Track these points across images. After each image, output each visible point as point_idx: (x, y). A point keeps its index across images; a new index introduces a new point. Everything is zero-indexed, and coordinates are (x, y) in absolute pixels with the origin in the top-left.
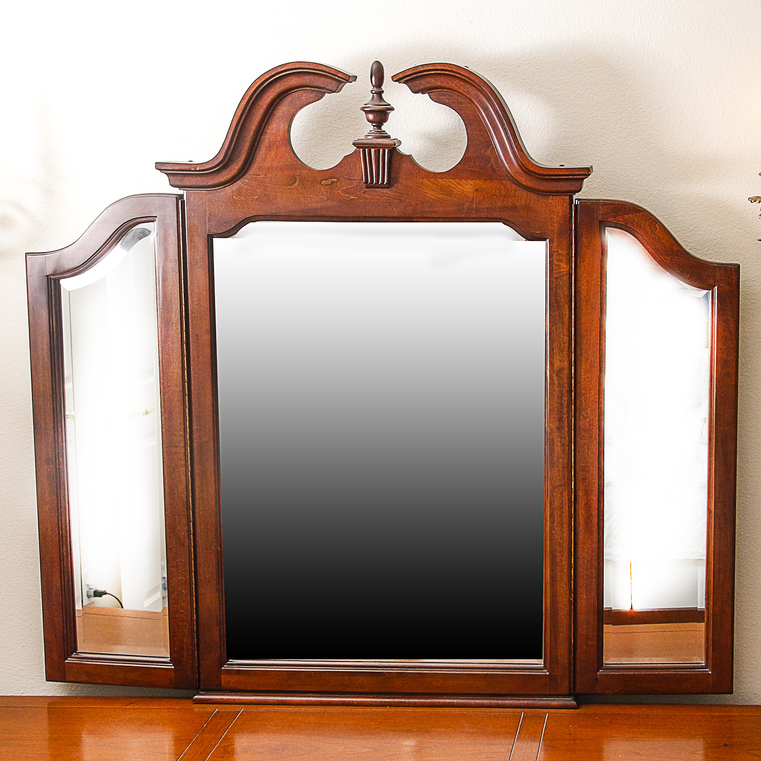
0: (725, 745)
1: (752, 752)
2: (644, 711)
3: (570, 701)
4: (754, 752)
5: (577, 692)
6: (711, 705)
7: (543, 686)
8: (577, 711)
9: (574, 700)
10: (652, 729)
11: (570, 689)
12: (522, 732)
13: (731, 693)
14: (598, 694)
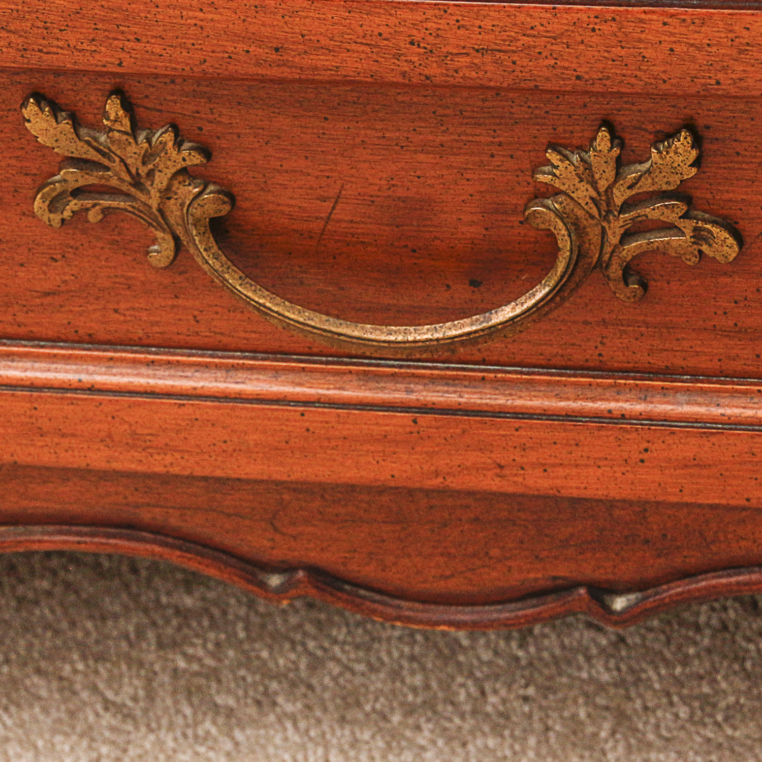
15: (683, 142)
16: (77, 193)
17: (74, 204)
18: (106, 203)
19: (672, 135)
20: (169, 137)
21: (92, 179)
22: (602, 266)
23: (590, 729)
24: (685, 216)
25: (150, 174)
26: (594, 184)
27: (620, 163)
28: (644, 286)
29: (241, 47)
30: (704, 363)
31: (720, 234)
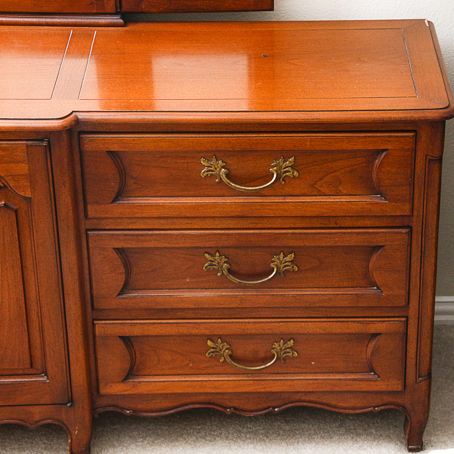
0: (265, 56)
1: (289, 61)
2: (190, 28)
3: (117, 20)
4: (292, 62)
5: (123, 10)
6: (251, 22)
7: (90, 4)
8: (125, 29)
9: (121, 18)
10: (196, 43)
11: (117, 9)
12: (70, 47)
13: (273, 10)
14: (143, 13)
15: (292, 341)
16: (212, 352)
17: (211, 354)
18: (216, 353)
19: (290, 340)
20: (226, 344)
21: (215, 350)
22: (280, 358)
23: (263, 438)
24: (291, 351)
25: (222, 349)
26: (280, 347)
27: (284, 344)
28: (285, 361)
29: (239, 330)
30: (291, 372)
31: (295, 353)
